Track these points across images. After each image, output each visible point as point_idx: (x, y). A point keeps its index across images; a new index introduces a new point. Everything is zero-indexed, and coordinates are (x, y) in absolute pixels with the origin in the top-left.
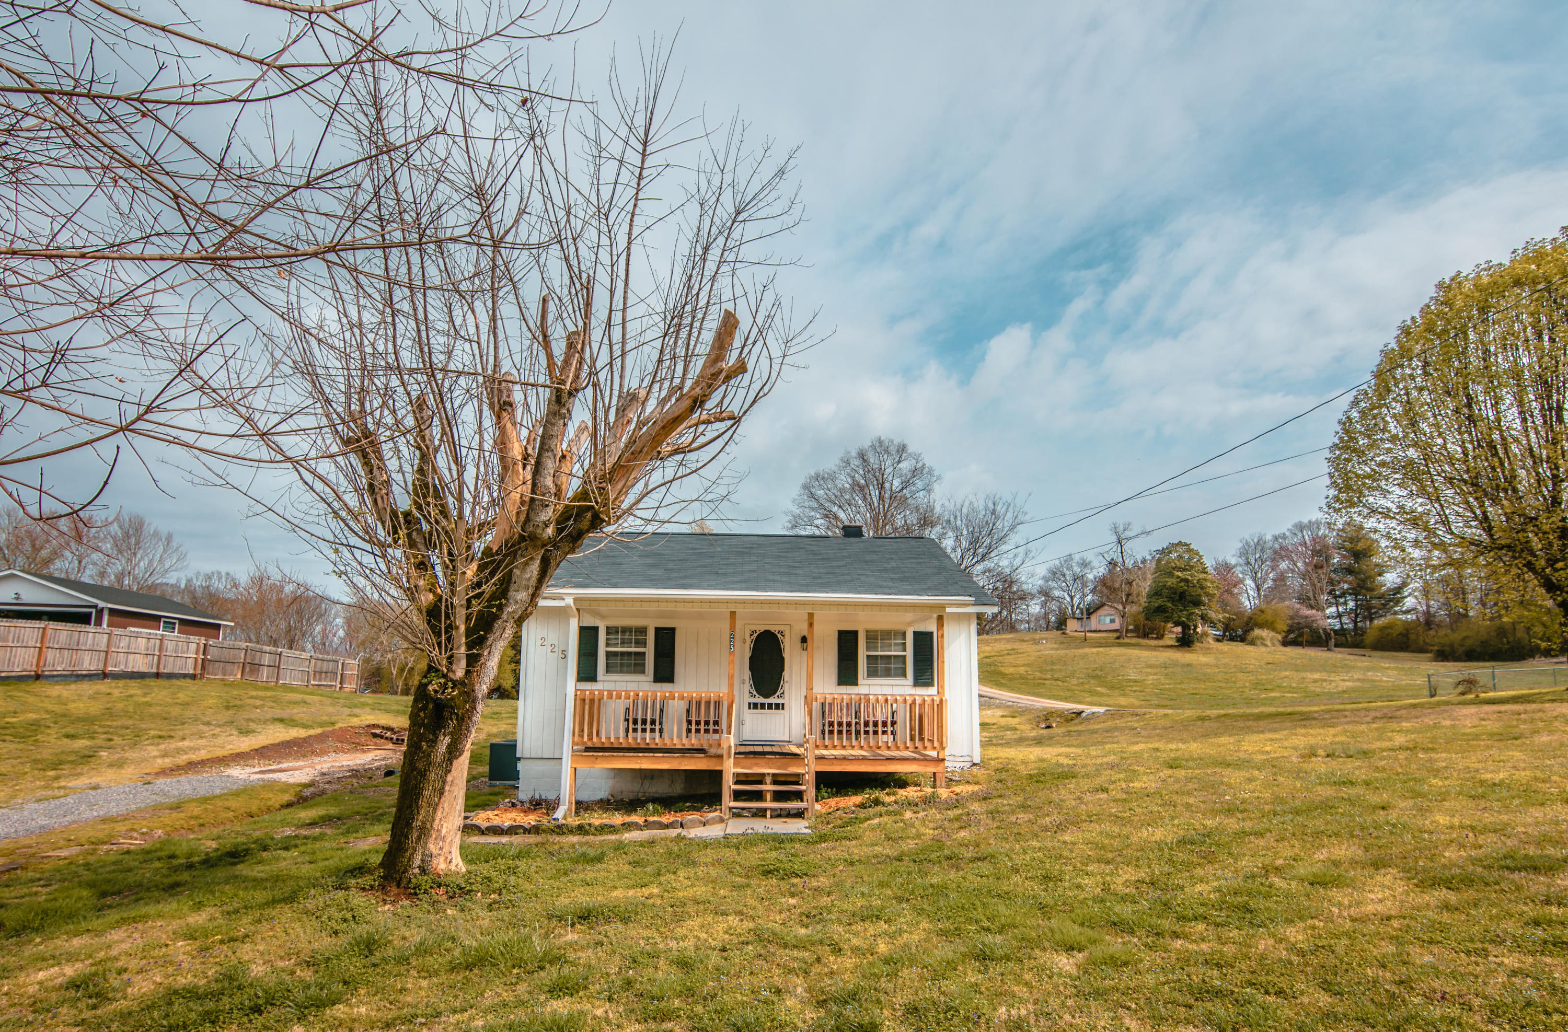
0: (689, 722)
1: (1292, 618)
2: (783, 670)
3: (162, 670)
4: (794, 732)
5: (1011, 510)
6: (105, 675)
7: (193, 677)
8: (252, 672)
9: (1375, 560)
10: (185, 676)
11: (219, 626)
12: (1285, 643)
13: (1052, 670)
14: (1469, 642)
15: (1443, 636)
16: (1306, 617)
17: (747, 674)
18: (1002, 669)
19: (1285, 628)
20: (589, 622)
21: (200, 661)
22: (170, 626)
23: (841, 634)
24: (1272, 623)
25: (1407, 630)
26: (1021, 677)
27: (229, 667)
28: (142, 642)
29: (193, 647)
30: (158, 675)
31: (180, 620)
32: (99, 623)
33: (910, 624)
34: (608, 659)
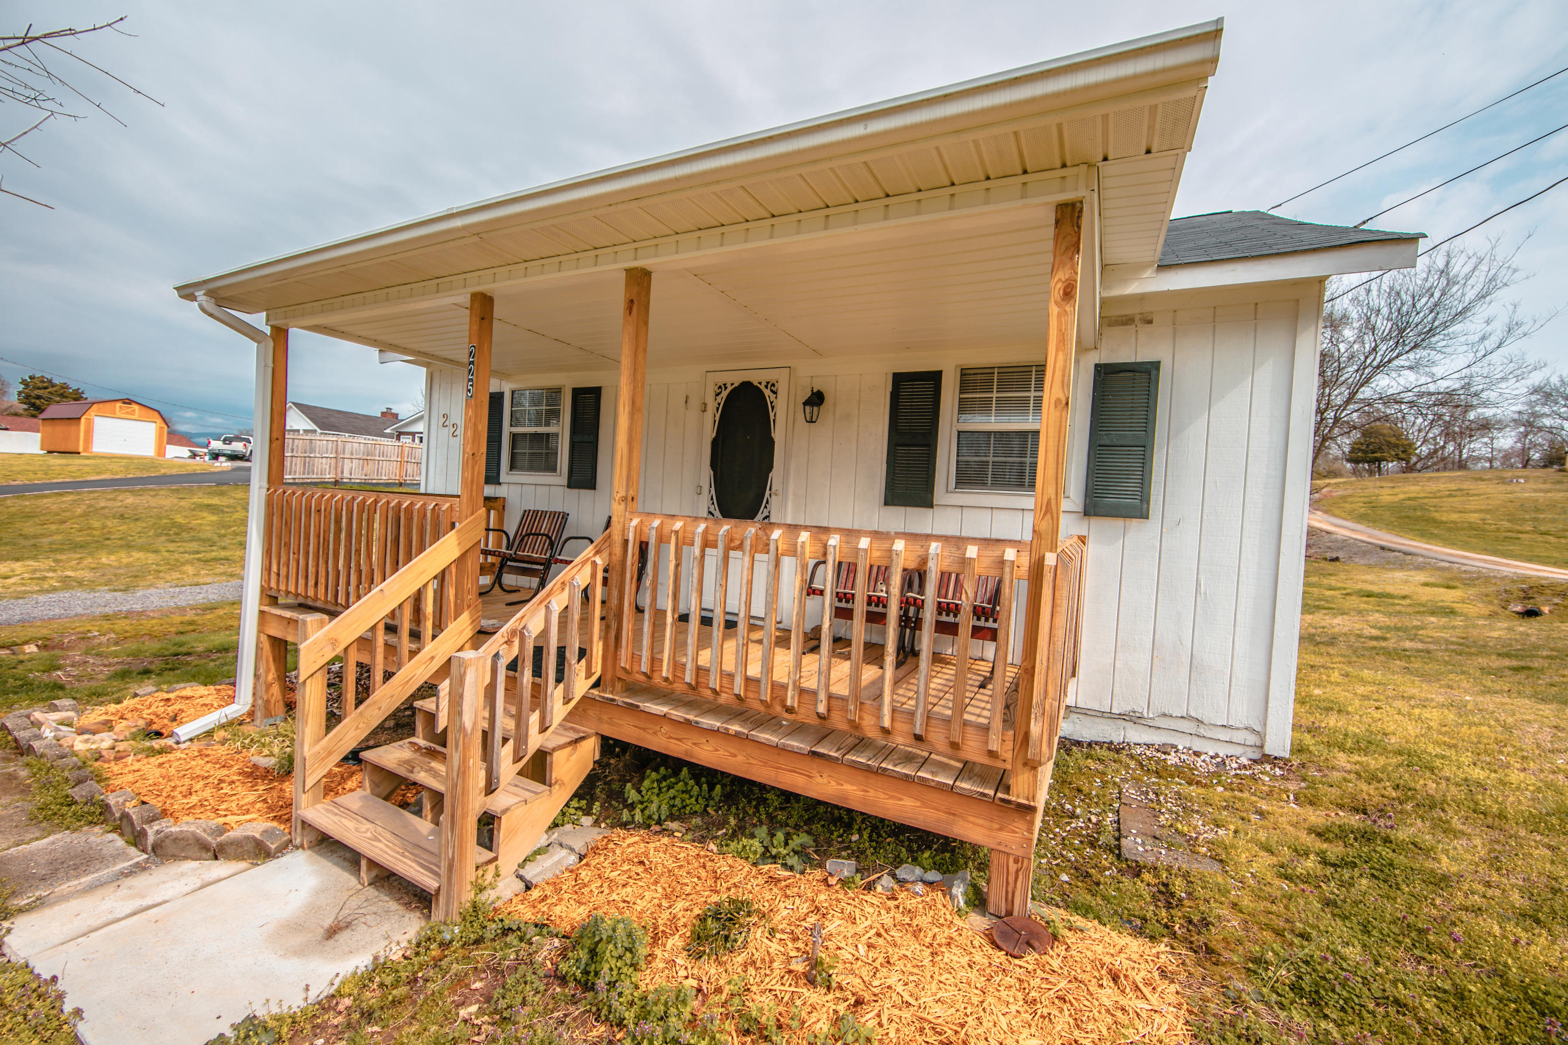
2: (770, 468)
5: (1484, 267)
13: (1535, 519)
17: (707, 474)
18: (1437, 516)
20: (496, 386)
23: (900, 379)
26: (1472, 527)
34: (514, 445)
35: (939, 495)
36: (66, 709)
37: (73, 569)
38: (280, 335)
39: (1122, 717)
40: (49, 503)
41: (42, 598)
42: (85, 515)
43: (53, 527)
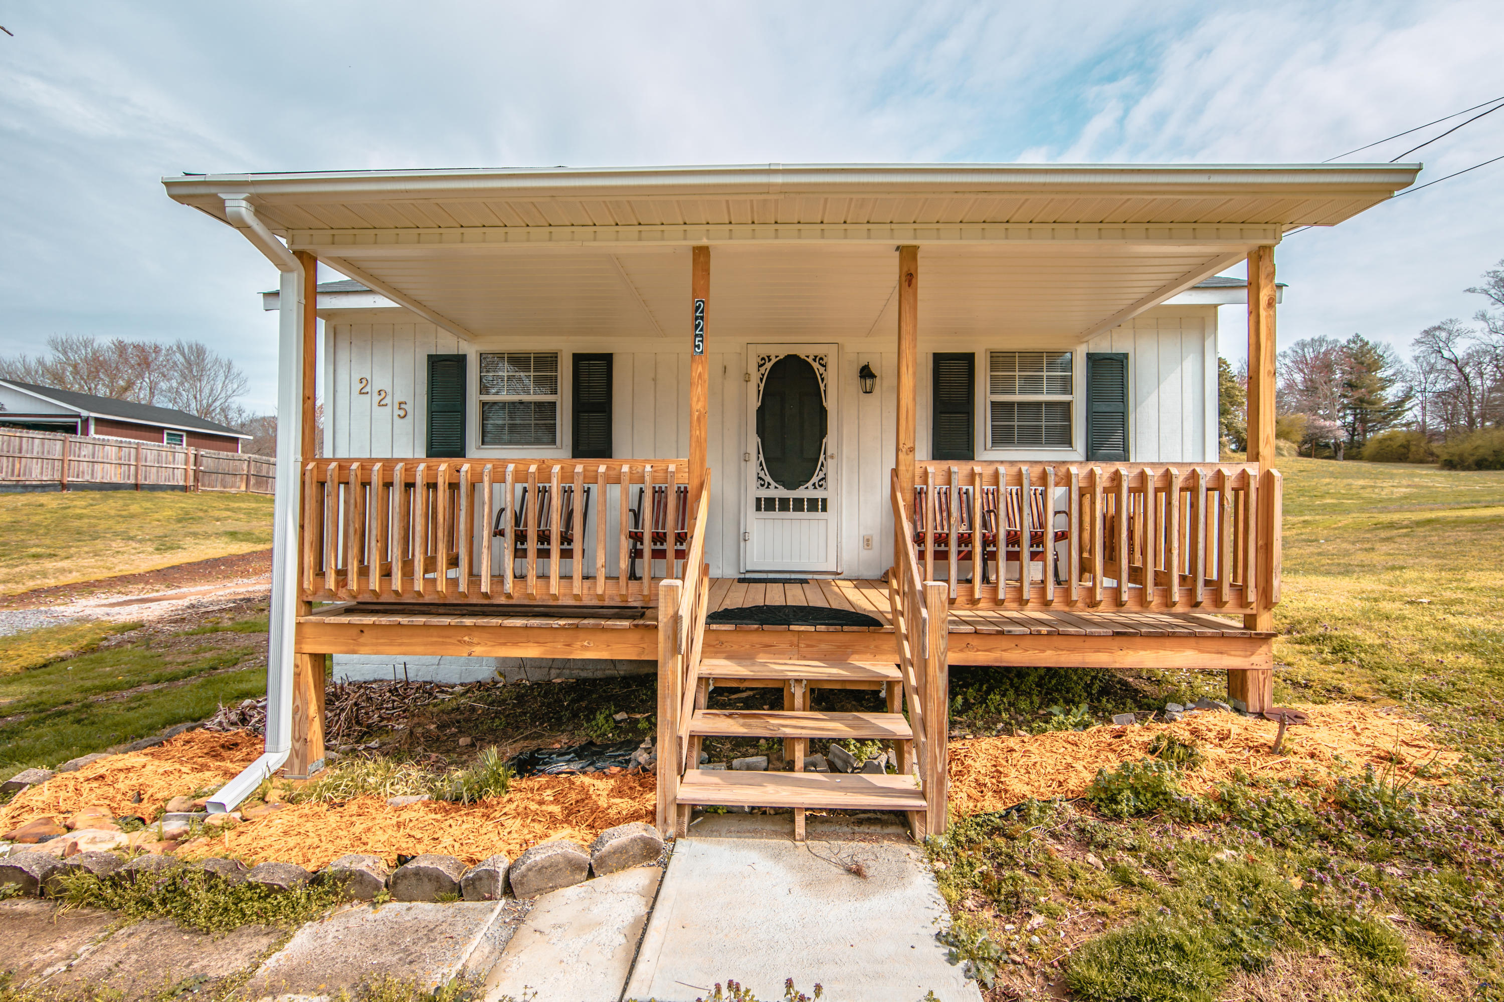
0: (636, 537)
1: (1308, 428)
2: (823, 432)
3: (141, 481)
4: (845, 556)
6: (64, 486)
7: (185, 489)
8: (258, 484)
9: (1379, 374)
10: (173, 488)
11: (237, 439)
12: (1301, 454)
14: (1481, 451)
15: (1454, 448)
16: (1322, 428)
17: (754, 441)
19: (1300, 438)
20: (448, 345)
21: (191, 473)
22: (176, 437)
23: (939, 359)
24: (1288, 433)
25: (1408, 441)
27: (229, 479)
28: (112, 452)
29: (180, 457)
30: (137, 487)
31: (188, 432)
32: (86, 432)
33: (1081, 338)
34: (484, 418)
35: (979, 451)
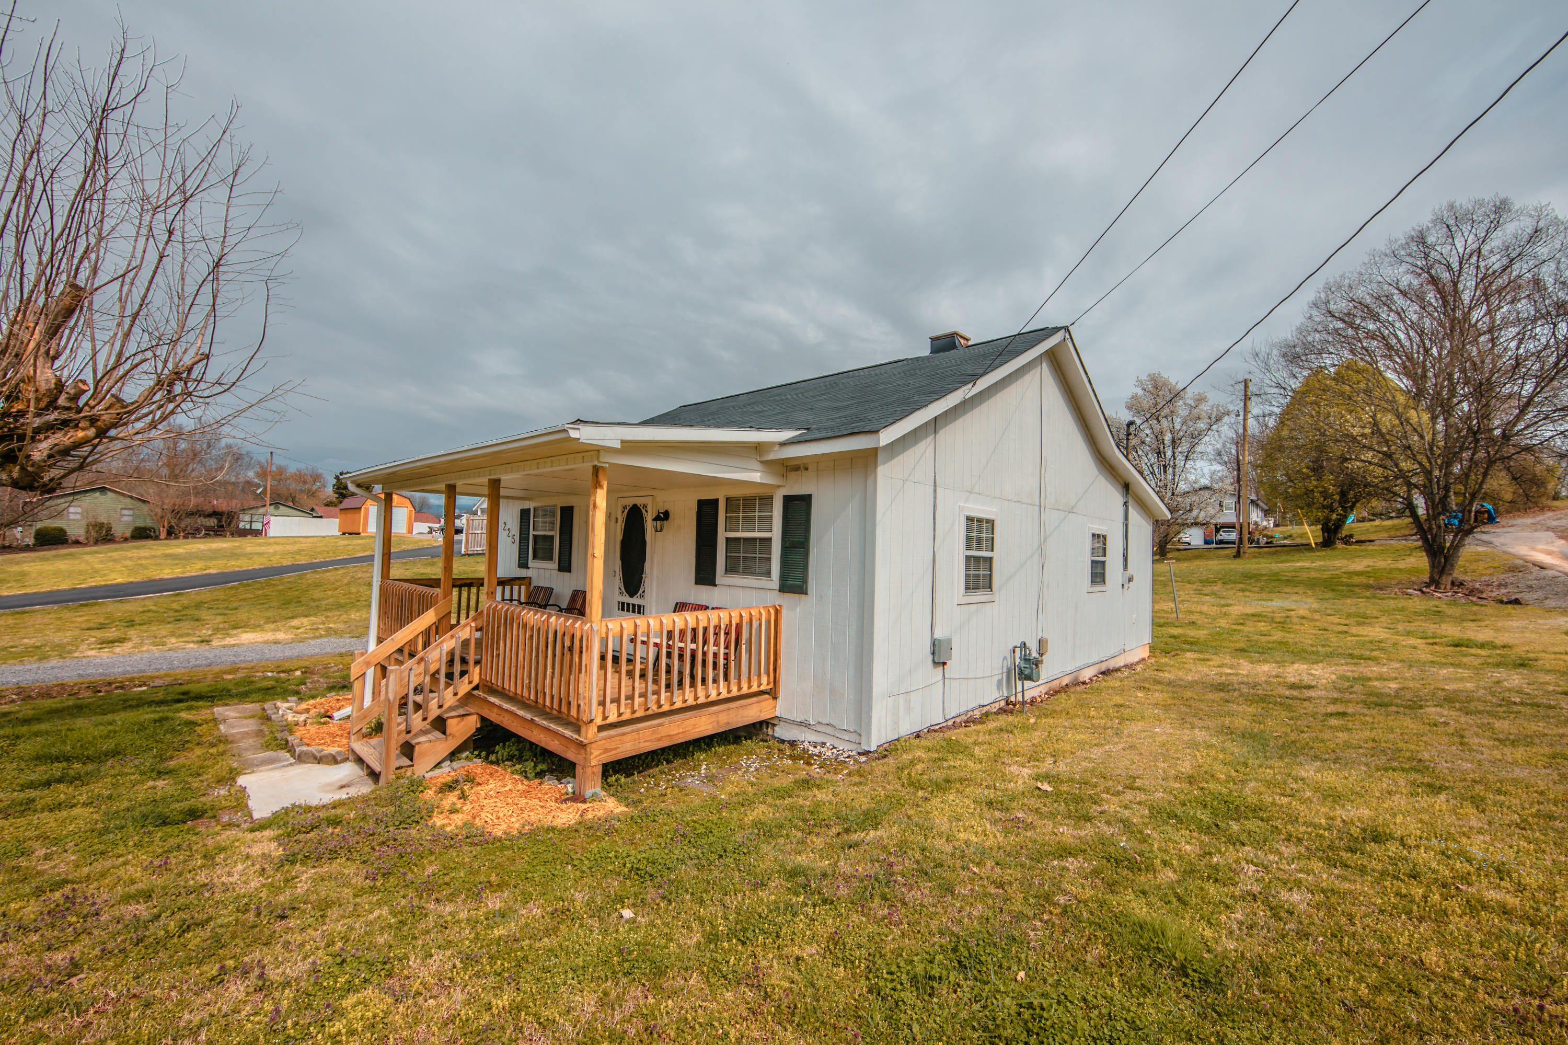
17: (618, 563)
23: (701, 504)
34: (535, 543)
35: (719, 580)
36: (292, 701)
37: (335, 623)
38: (389, 497)
39: (801, 724)
40: (330, 575)
41: (312, 642)
42: (348, 584)
43: (330, 593)
